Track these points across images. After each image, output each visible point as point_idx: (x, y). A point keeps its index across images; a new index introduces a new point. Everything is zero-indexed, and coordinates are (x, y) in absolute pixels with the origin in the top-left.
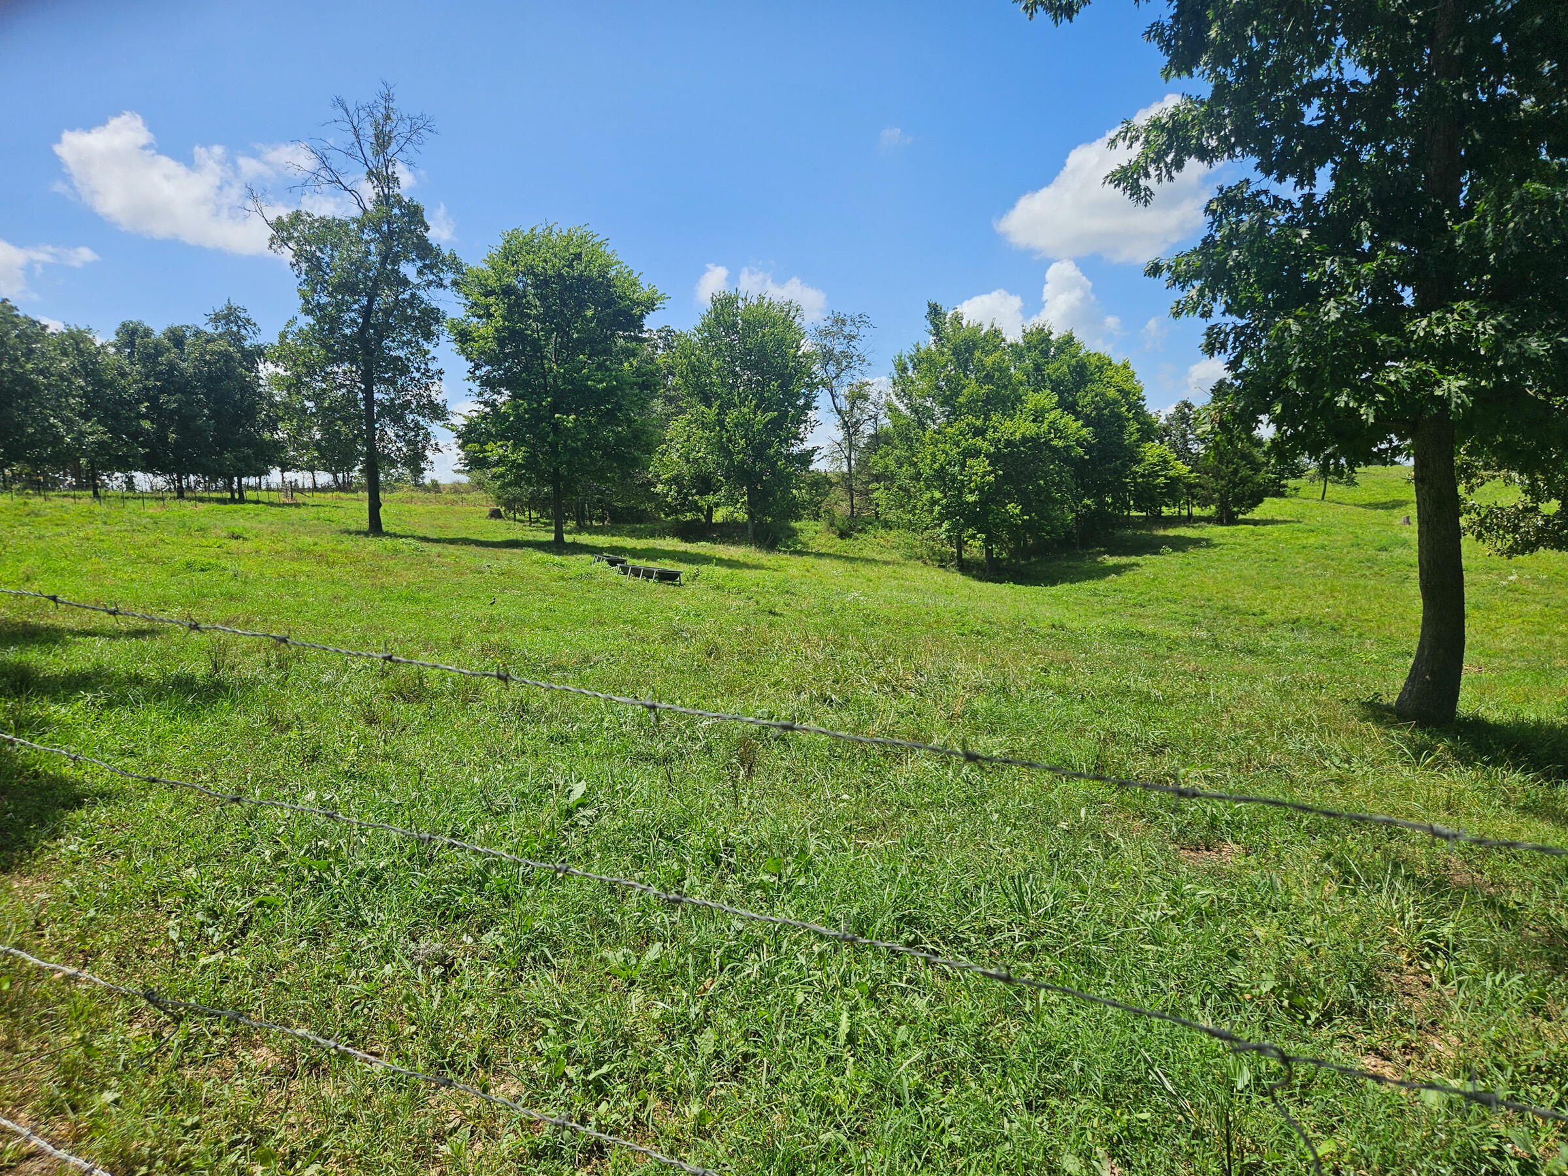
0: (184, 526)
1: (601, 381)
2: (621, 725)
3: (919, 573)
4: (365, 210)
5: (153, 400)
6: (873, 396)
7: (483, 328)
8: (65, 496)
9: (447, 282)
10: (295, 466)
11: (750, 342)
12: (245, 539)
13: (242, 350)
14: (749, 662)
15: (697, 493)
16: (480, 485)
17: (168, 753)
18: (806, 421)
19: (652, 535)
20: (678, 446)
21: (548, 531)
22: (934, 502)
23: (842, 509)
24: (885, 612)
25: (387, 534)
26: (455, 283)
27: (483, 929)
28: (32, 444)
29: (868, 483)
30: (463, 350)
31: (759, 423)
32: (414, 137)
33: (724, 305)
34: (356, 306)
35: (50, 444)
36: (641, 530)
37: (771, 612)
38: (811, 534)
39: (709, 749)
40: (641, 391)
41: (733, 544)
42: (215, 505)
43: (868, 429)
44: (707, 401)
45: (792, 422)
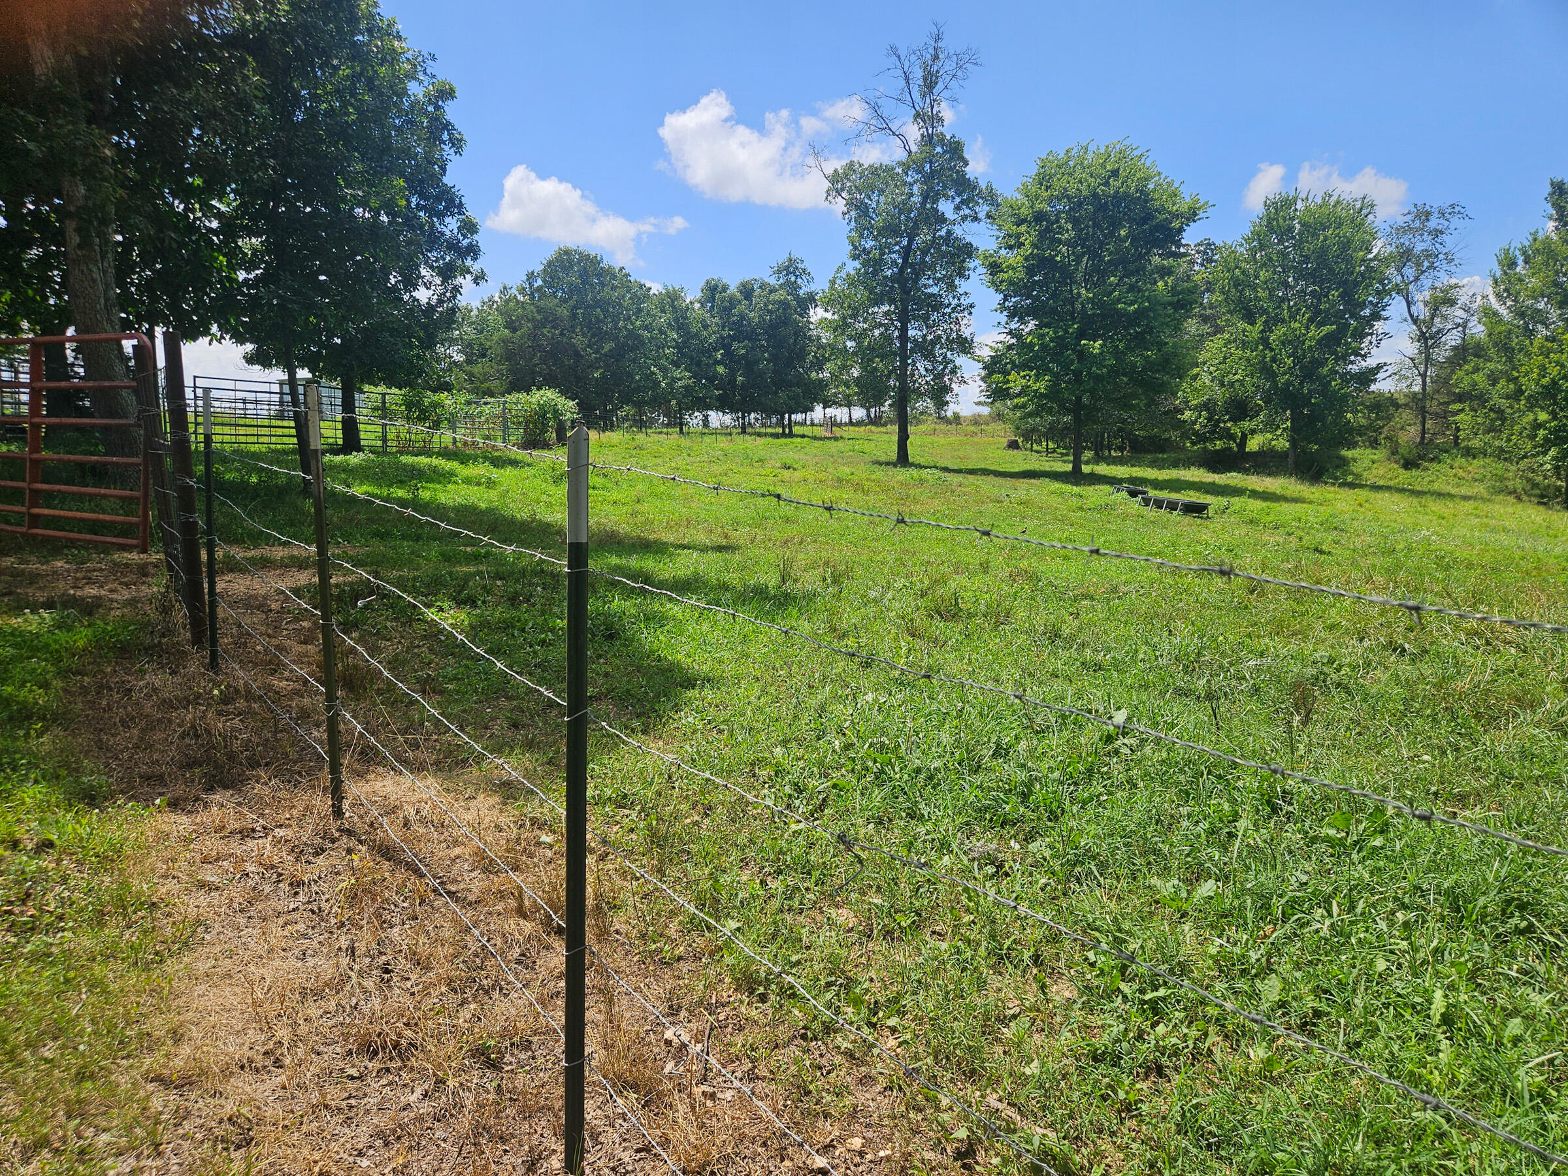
0: (747, 457)
1: (1132, 304)
2: (1157, 658)
3: (1511, 510)
4: (910, 152)
5: (727, 348)
6: (1463, 300)
7: (1013, 258)
8: (661, 433)
9: (982, 215)
10: (835, 403)
11: (1308, 248)
12: (795, 469)
13: (797, 298)
14: (1298, 602)
15: (1230, 420)
16: (999, 416)
17: (753, 650)
18: (1372, 334)
19: (1175, 465)
20: (1212, 369)
21: (1065, 462)
22: (1537, 426)
23: (1409, 435)
24: (1466, 554)
25: (912, 465)
26: (988, 216)
27: (1029, 838)
28: (638, 390)
29: (1448, 403)
30: (993, 283)
31: (1313, 338)
32: (960, 73)
33: (1279, 210)
34: (897, 248)
35: (651, 388)
36: (1163, 460)
37: (1316, 550)
38: (1367, 463)
39: (1256, 690)
40: (1176, 311)
41: (1270, 475)
42: (770, 439)
43: (1453, 339)
44: (1250, 318)
45: (1353, 336)
